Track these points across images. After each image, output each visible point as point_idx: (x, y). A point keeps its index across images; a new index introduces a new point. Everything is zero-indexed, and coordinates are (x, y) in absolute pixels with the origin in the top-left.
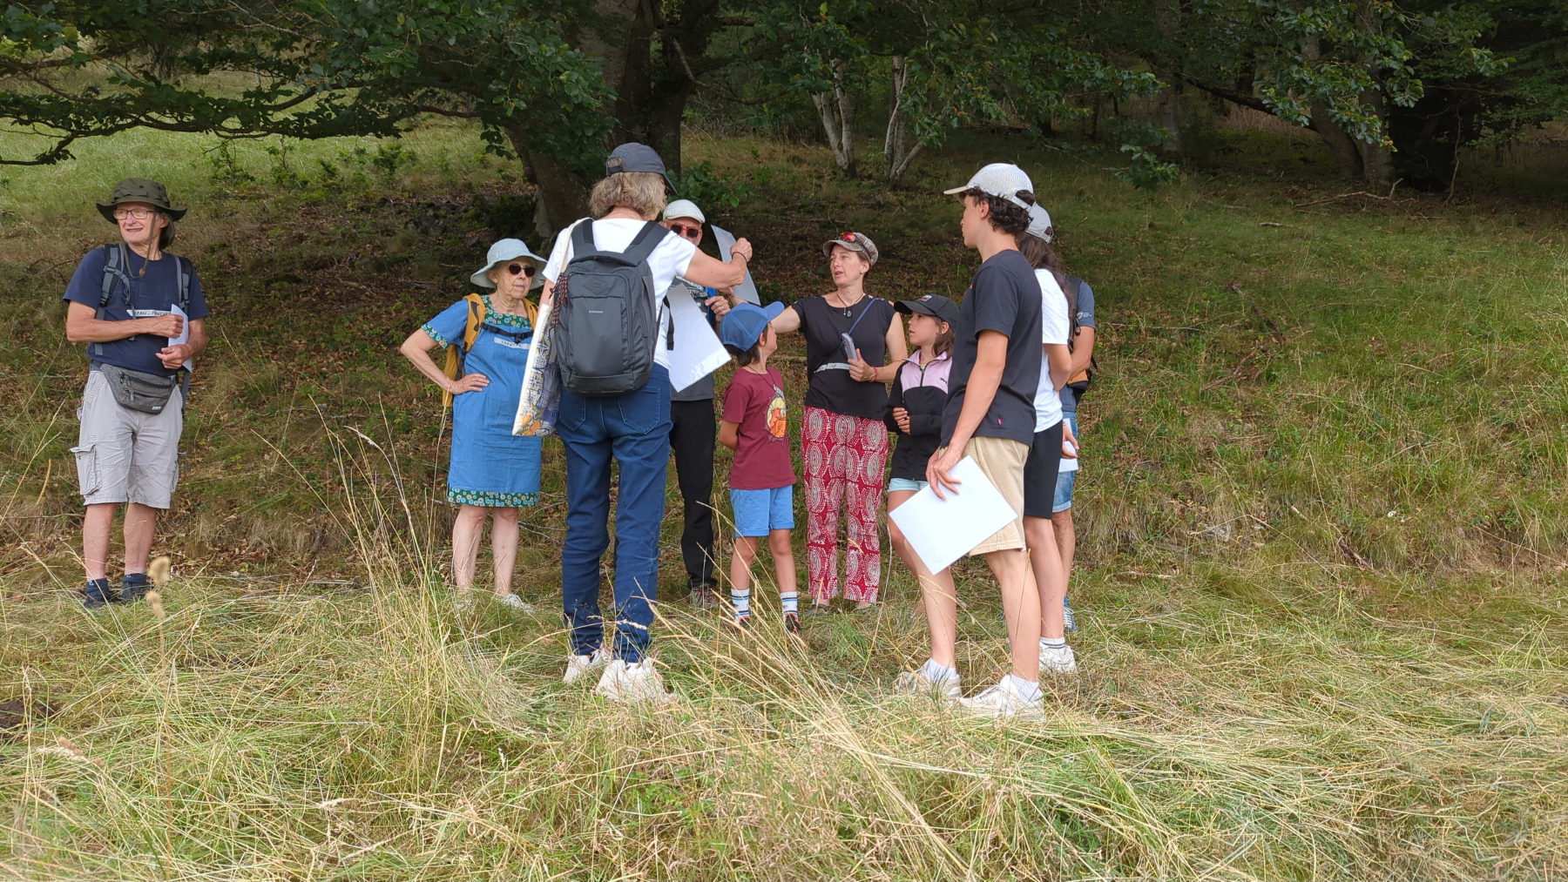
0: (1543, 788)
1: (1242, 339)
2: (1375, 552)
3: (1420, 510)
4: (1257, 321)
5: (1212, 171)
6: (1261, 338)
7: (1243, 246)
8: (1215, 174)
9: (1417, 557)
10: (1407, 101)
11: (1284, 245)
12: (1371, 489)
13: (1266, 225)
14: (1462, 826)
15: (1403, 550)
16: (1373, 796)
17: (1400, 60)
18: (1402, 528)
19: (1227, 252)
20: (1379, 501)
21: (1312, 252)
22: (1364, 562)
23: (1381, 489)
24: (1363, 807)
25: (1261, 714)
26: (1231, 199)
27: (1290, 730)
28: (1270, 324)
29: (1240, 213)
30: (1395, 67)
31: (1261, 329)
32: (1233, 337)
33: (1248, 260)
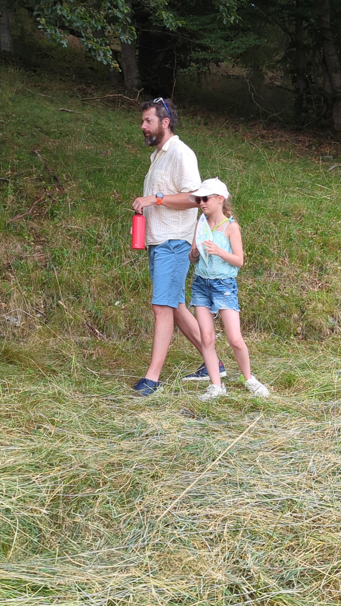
0: (157, 467)
1: (38, 187)
2: (107, 328)
3: (132, 300)
4: (47, 176)
5: (33, 68)
6: (49, 188)
7: (47, 123)
8: (35, 71)
9: (130, 329)
10: (127, 40)
11: (72, 125)
12: (106, 288)
13: (63, 110)
14: (108, 498)
15: (122, 326)
16: (62, 488)
17: (122, 12)
18: (122, 312)
19: (36, 127)
20: (111, 295)
21: (87, 131)
22: (101, 335)
23: (112, 288)
24: (55, 496)
25: (8, 443)
26: (43, 90)
27: (24, 452)
28: (55, 179)
29: (48, 100)
30: (120, 16)
31: (50, 182)
32: (30, 186)
33: (48, 134)
